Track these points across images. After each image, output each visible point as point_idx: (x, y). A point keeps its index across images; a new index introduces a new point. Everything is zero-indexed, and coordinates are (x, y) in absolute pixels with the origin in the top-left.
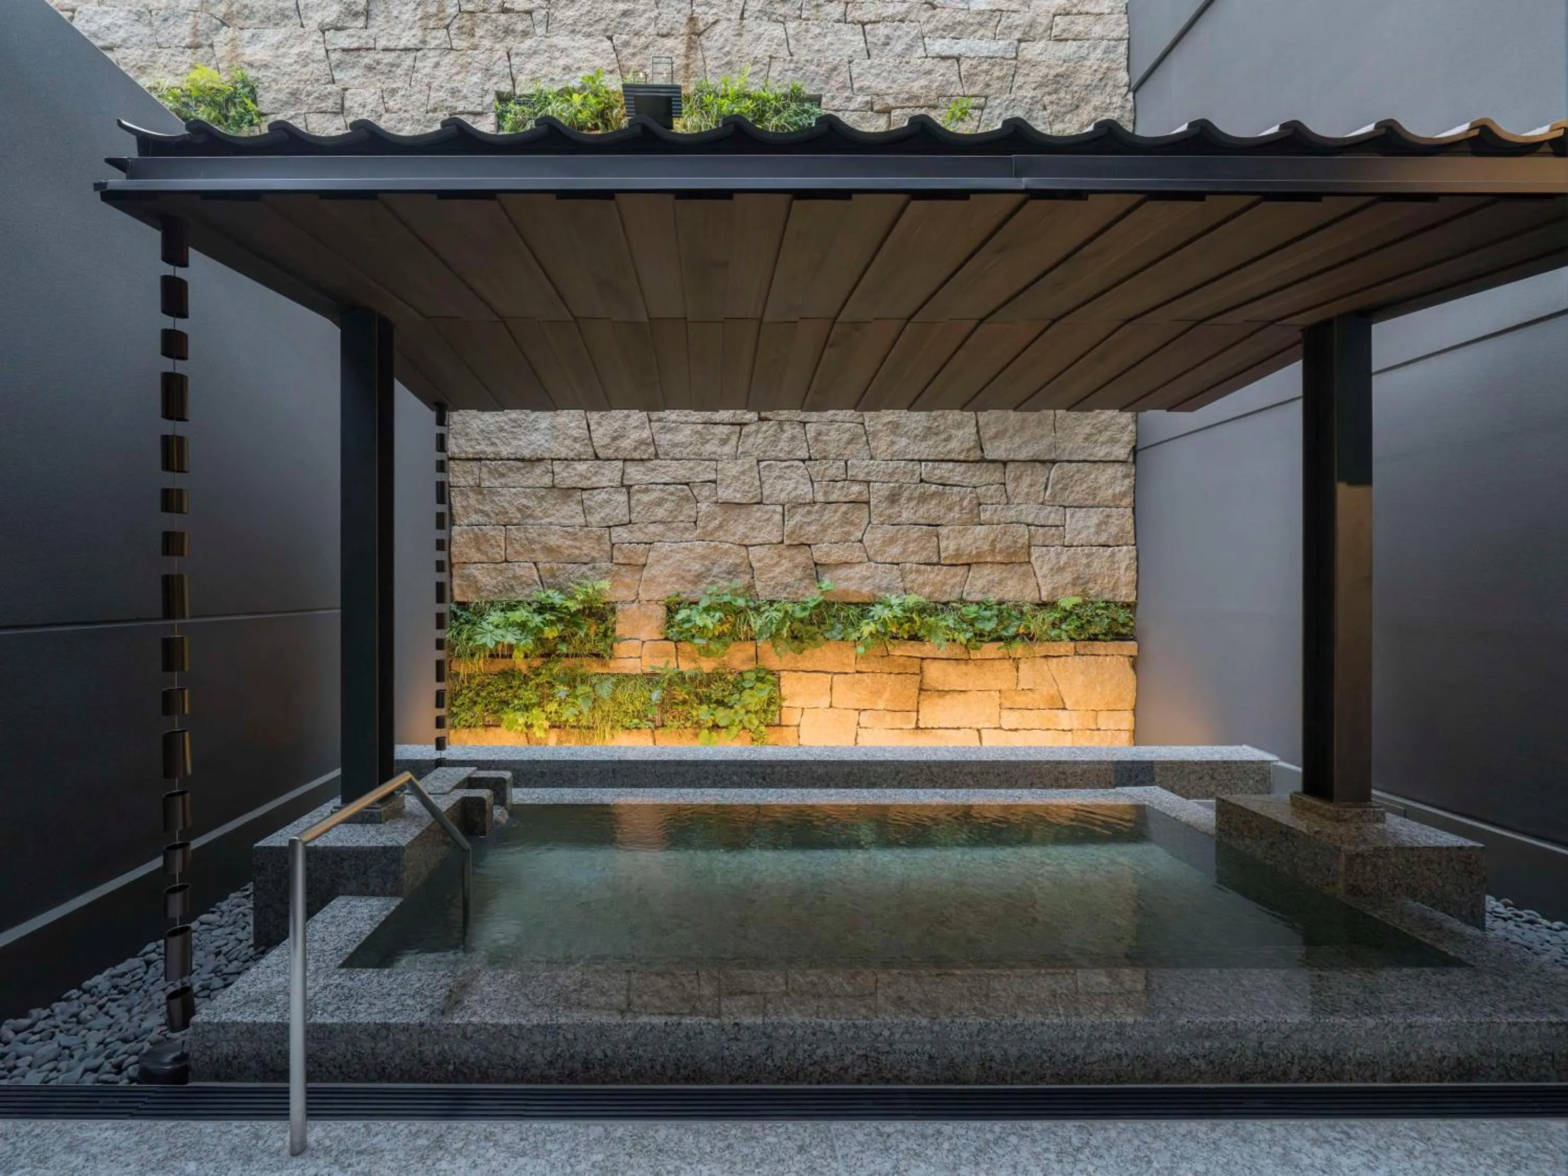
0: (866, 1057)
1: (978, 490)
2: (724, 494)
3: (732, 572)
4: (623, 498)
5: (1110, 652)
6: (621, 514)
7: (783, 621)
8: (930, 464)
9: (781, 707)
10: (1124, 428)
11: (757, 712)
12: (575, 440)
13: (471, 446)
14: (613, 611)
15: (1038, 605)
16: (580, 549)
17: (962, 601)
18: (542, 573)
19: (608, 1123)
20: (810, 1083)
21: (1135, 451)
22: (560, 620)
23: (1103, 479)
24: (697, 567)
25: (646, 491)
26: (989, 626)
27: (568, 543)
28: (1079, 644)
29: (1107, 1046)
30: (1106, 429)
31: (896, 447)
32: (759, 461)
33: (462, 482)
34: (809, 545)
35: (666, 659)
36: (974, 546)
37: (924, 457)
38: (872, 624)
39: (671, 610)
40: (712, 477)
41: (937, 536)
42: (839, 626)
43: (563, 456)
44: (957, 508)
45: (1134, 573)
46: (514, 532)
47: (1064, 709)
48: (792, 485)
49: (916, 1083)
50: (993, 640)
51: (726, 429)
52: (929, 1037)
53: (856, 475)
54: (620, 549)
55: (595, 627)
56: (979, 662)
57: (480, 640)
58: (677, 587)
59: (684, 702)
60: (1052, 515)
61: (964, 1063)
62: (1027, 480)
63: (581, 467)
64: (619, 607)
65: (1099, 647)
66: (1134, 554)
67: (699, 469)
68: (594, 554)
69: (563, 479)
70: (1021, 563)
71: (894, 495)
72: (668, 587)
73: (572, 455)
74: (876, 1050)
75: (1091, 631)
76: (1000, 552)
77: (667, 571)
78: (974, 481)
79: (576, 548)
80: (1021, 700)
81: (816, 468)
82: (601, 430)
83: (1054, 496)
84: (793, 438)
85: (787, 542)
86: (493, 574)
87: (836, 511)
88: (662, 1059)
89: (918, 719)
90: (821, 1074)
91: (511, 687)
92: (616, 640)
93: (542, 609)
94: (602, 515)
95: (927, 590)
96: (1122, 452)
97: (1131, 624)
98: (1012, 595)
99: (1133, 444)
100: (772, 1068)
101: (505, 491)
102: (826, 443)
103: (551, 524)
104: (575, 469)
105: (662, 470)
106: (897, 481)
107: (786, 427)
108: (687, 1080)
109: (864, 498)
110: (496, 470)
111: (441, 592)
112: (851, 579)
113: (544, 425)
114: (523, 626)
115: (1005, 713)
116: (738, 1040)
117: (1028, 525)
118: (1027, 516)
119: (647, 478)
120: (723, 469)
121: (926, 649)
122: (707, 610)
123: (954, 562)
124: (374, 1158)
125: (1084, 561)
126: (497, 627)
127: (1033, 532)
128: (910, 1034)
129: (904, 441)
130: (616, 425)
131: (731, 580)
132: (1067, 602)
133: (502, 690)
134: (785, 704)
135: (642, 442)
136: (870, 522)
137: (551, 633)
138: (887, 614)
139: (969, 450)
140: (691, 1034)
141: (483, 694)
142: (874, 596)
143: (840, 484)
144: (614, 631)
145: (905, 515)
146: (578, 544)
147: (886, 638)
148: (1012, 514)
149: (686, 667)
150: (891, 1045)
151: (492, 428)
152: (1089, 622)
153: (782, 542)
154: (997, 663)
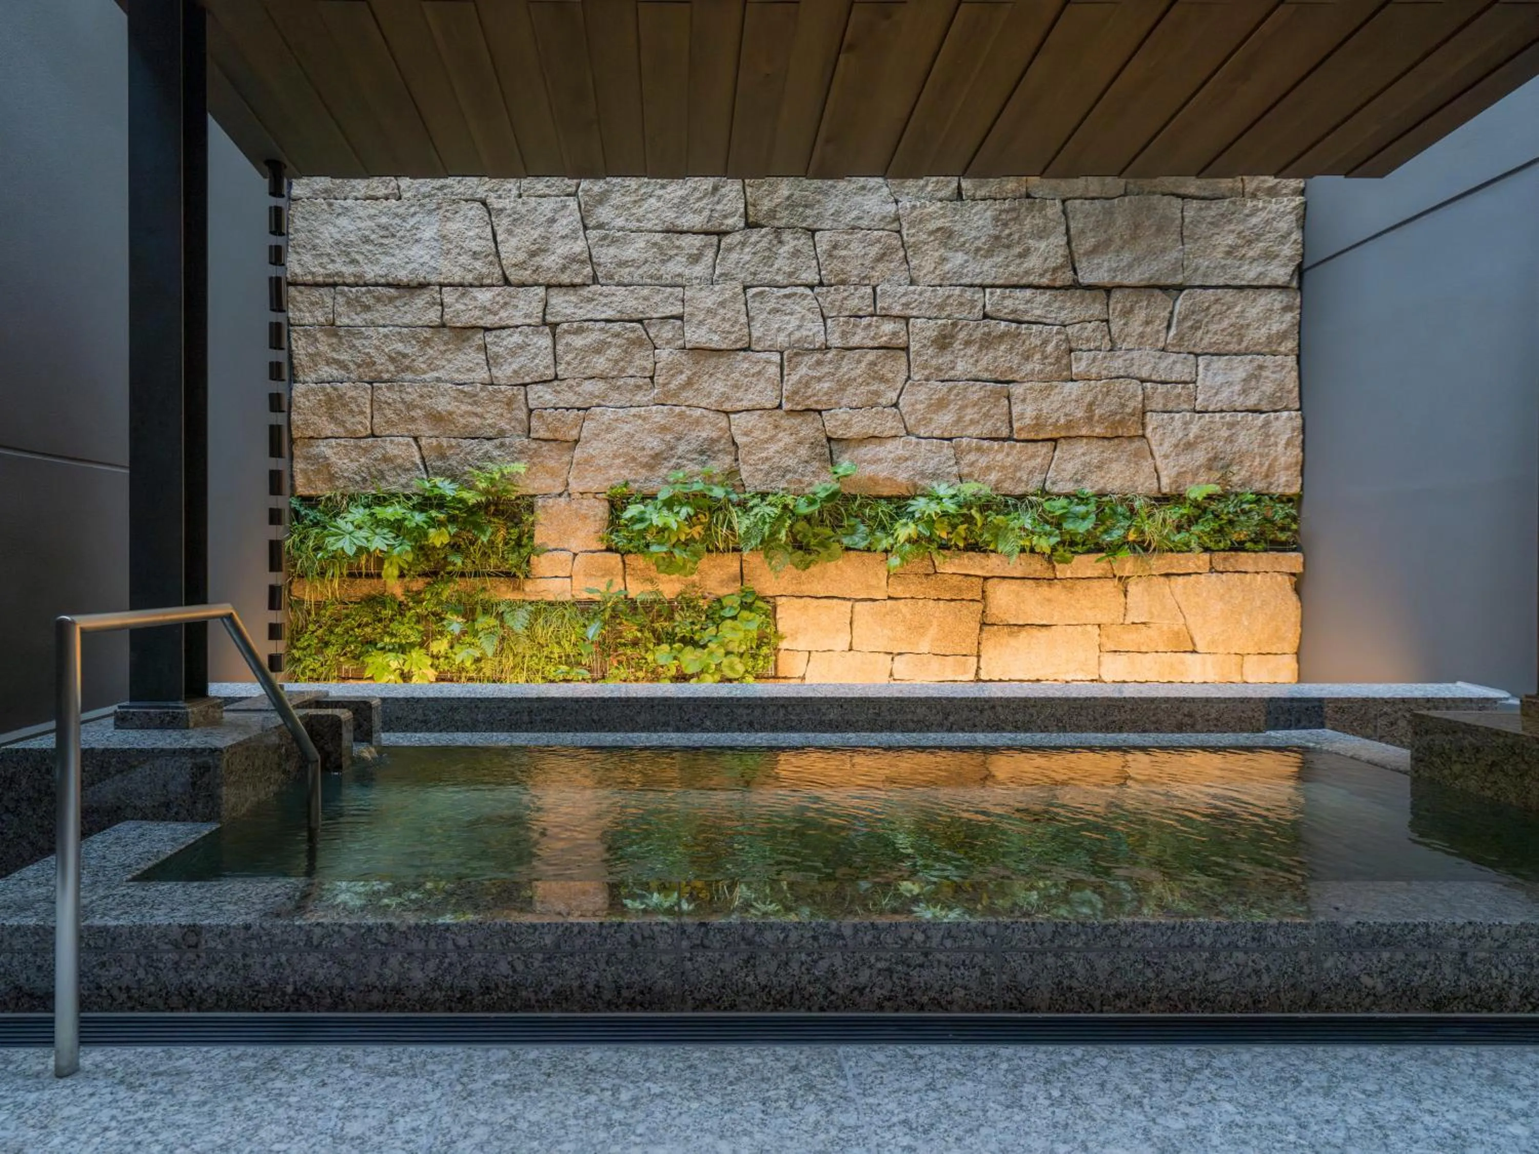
0: (890, 971)
1: (1069, 330)
2: (696, 335)
3: (706, 451)
4: (545, 342)
5: (1262, 566)
6: (542, 365)
7: (779, 518)
8: (998, 291)
9: (777, 650)
10: (1285, 237)
11: (741, 655)
12: (475, 255)
13: (321, 265)
14: (531, 508)
15: (1157, 499)
16: (481, 416)
17: (1044, 492)
18: (425, 453)
19: (516, 1048)
20: (809, 1009)
21: (1300, 271)
22: (452, 519)
23: (1253, 312)
24: (654, 443)
25: (579, 331)
26: (1083, 527)
27: (464, 408)
28: (1218, 556)
29: (1240, 956)
30: (1258, 240)
31: (947, 267)
32: (745, 288)
33: (308, 319)
34: (820, 412)
35: (607, 579)
36: (1061, 413)
37: (988, 281)
38: (912, 526)
39: (616, 505)
40: (677, 310)
41: (1008, 398)
42: (862, 528)
43: (457, 279)
44: (1038, 356)
45: (1298, 451)
46: (385, 393)
47: (1194, 652)
48: (794, 322)
49: (963, 1009)
50: (1089, 552)
51: (698, 241)
52: (980, 942)
53: (889, 308)
54: (541, 416)
55: (503, 532)
56: (1069, 584)
57: (333, 544)
58: (625, 472)
59: (635, 643)
60: (1178, 367)
61: (1031, 981)
62: (1140, 315)
63: (484, 296)
64: (540, 502)
65: (1245, 560)
66: (1298, 422)
67: (657, 298)
68: (503, 424)
69: (457, 314)
70: (1131, 438)
71: (945, 337)
72: (612, 473)
73: (469, 278)
74: (905, 962)
75: (1235, 537)
76: (1102, 419)
77: (610, 449)
78: (1063, 316)
79: (476, 415)
80: (1130, 639)
81: (833, 296)
82: (514, 242)
83: (1181, 337)
84: (796, 253)
85: (786, 406)
86: (354, 455)
87: (859, 362)
88: (594, 975)
89: (979, 668)
90: (825, 997)
91: (380, 621)
92: (533, 549)
93: (426, 503)
94: (515, 366)
95: (993, 477)
96: (1280, 272)
97: (1294, 527)
98: (1118, 483)
99: (1298, 260)
100: (755, 987)
101: (371, 332)
102: (844, 259)
103: (438, 380)
104: (475, 298)
105: (605, 301)
106: (948, 317)
107: (787, 236)
108: (632, 1004)
109: (901, 341)
110: (357, 299)
111: (276, 483)
112: (879, 461)
113: (428, 233)
114: (397, 526)
115: (1107, 658)
116: (704, 947)
117: (1143, 381)
118: (1141, 367)
119: (581, 312)
120: (691, 299)
121: (992, 564)
122: (669, 504)
123: (1032, 436)
124: (176, 1079)
125: (1225, 433)
126: (360, 528)
127: (1149, 391)
128: (954, 938)
129: (960, 258)
130: (536, 234)
131: (704, 463)
132: (1196, 492)
133: (367, 625)
134: (783, 645)
135: (573, 259)
136: (909, 378)
137: (438, 538)
138: (933, 509)
139: (1055, 270)
140: (638, 938)
141: (338, 630)
142: (915, 486)
143: (865, 321)
144: (531, 538)
145: (961, 366)
146: (479, 410)
147: (934, 546)
148: (1118, 364)
149: (637, 590)
150: (926, 955)
151: (353, 238)
152: (1231, 522)
153: (780, 406)
154: (1096, 583)
